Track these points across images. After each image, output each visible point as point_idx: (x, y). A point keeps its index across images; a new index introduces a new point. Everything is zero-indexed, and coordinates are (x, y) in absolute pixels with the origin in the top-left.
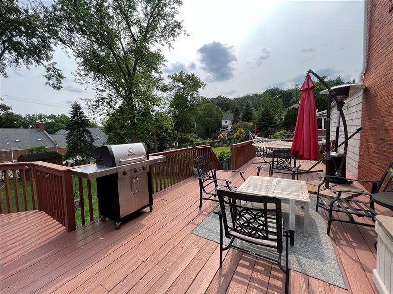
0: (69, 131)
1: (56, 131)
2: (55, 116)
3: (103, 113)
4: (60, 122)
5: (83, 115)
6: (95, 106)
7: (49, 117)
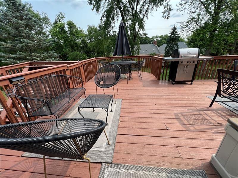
0: (167, 45)
1: (161, 45)
2: (162, 36)
3: (190, 30)
4: (164, 39)
5: (177, 33)
6: (185, 26)
7: (160, 37)
